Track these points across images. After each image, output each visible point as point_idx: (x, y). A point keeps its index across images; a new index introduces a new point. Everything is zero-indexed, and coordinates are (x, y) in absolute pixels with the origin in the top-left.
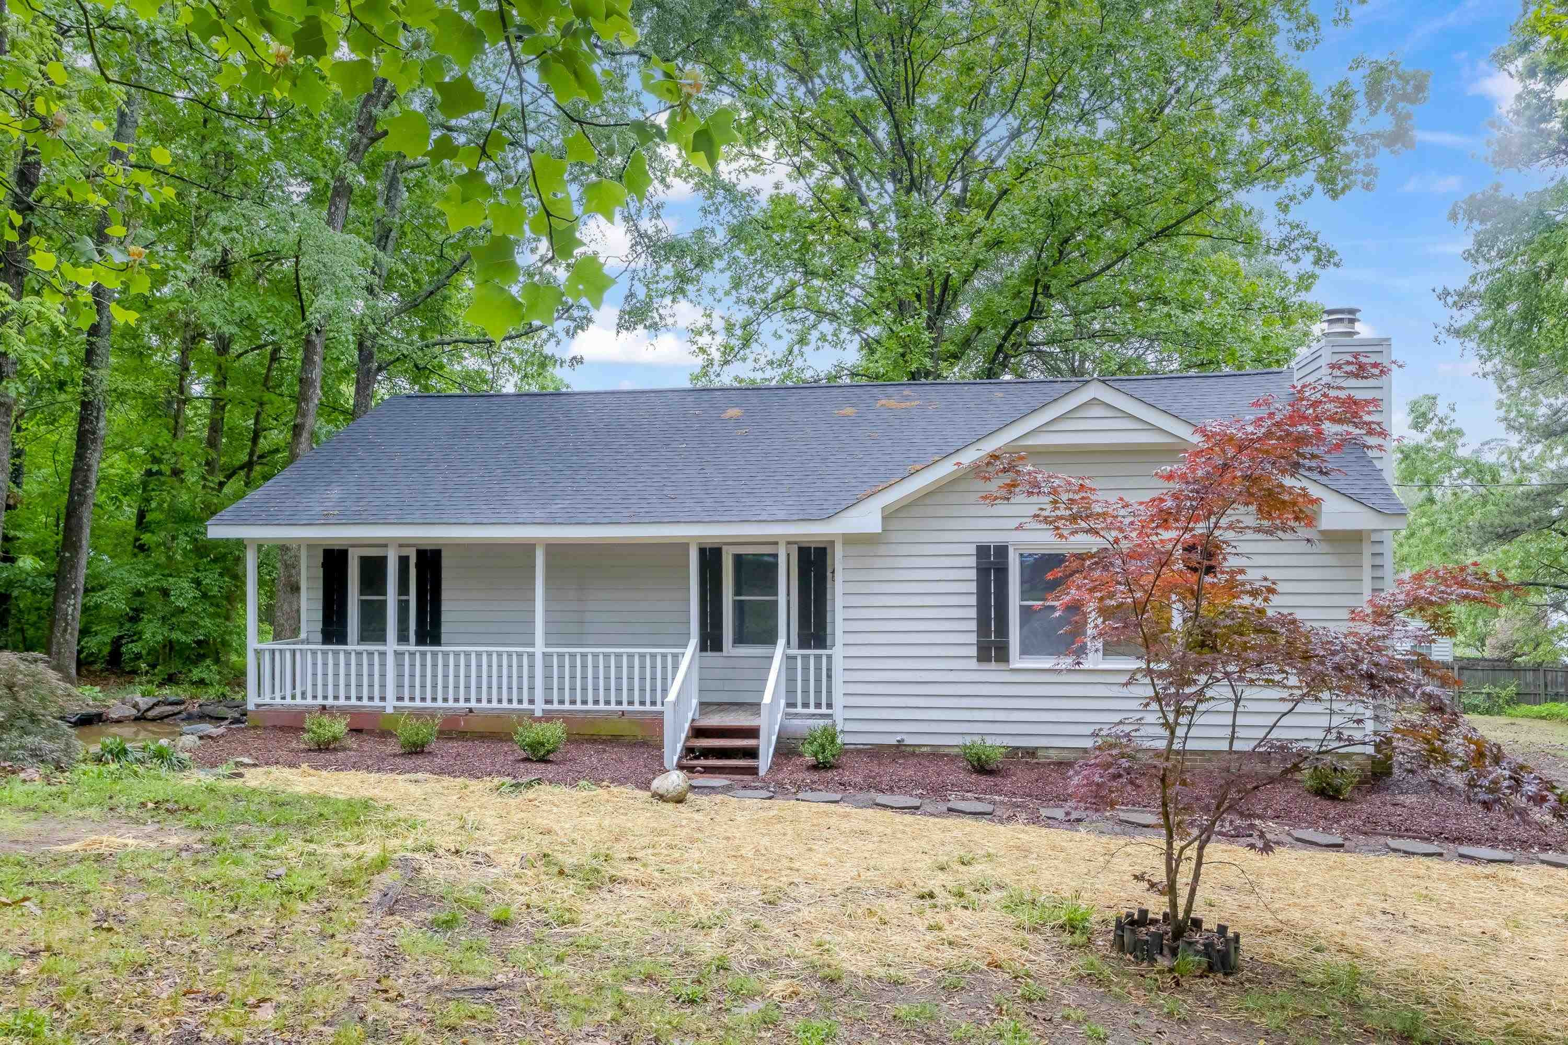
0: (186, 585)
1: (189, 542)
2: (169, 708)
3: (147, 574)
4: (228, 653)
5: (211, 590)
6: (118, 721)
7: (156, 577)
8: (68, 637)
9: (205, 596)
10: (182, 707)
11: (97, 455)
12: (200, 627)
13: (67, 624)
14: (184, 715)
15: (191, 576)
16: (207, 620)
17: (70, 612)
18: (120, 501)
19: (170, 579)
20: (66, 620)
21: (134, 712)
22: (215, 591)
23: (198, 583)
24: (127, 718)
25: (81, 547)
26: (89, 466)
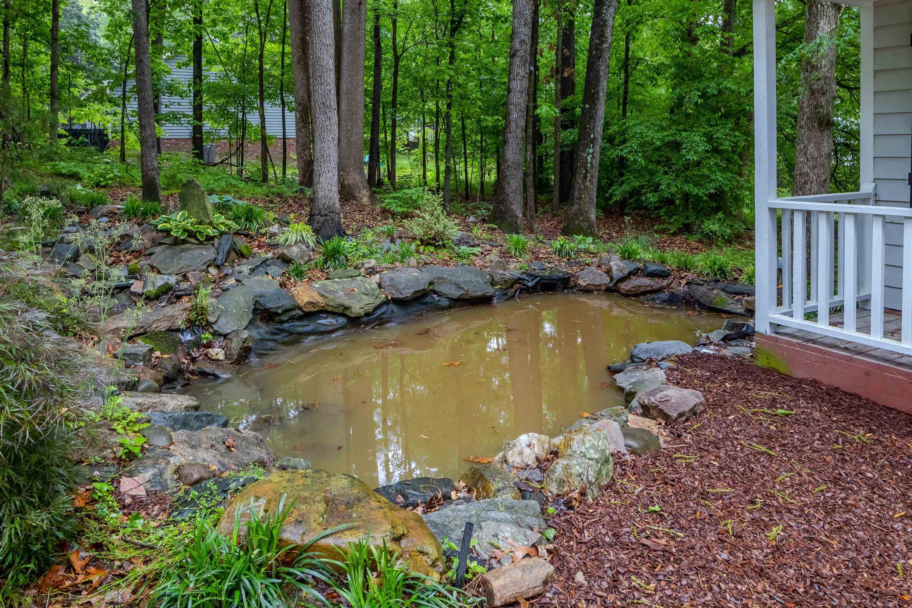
0: (697, 138)
1: (700, 97)
2: (647, 281)
3: (663, 129)
4: (739, 208)
5: (722, 144)
6: (587, 291)
7: (671, 132)
8: (588, 183)
9: (716, 151)
10: (665, 283)
11: (612, 10)
12: (712, 181)
13: (587, 172)
14: (665, 295)
15: (702, 130)
16: (718, 174)
17: (589, 160)
18: (656, 80)
19: (684, 134)
20: (586, 168)
21: (606, 280)
22: (726, 146)
23: (710, 138)
24: (598, 288)
25: (598, 98)
26: (605, 21)
